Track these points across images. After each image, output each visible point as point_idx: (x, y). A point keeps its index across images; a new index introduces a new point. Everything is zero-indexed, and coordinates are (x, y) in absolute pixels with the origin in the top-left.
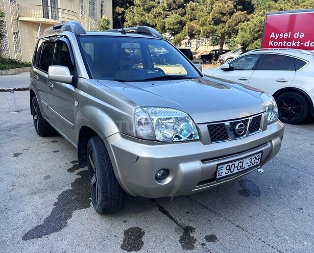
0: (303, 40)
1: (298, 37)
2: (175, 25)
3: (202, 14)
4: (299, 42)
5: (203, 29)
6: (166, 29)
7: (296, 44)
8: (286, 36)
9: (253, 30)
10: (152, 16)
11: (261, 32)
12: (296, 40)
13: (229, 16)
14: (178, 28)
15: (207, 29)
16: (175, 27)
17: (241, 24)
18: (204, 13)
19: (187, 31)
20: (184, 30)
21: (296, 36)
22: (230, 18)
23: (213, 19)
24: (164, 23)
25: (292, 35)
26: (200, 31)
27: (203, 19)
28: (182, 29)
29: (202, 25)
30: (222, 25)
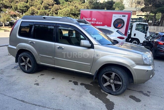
0: (96, 21)
1: (93, 20)
2: (24, 8)
3: (37, 3)
4: (94, 22)
5: (40, 11)
6: (18, 9)
7: (93, 23)
8: (89, 19)
9: (65, 14)
10: (8, 1)
11: (68, 15)
12: (93, 21)
13: (52, 6)
14: (25, 9)
15: (42, 12)
16: (23, 9)
17: (59, 11)
18: (38, 3)
19: (31, 11)
20: (29, 11)
21: (93, 19)
22: (52, 7)
23: (44, 7)
24: (17, 6)
25: (91, 19)
26: (38, 12)
27: (38, 6)
28: (28, 10)
29: (39, 9)
30: (49, 10)
